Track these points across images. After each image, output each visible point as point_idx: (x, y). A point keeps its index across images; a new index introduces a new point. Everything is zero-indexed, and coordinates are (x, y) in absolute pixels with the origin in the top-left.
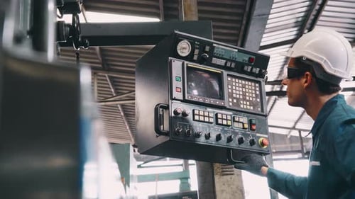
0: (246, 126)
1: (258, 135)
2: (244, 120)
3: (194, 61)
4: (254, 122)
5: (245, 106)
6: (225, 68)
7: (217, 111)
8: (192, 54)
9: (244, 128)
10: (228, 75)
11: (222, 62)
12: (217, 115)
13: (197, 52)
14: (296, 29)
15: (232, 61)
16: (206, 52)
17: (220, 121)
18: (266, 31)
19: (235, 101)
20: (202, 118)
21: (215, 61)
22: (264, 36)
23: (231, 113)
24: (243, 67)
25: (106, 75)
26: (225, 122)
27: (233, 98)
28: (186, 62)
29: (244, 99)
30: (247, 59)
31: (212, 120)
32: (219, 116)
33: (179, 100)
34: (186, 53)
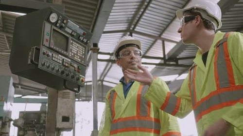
0: (76, 69)
1: (81, 76)
2: (76, 66)
3: (57, 27)
4: (80, 68)
5: (77, 58)
6: (71, 35)
7: (63, 57)
8: (57, 22)
9: (75, 70)
10: (72, 39)
11: (70, 31)
12: (63, 59)
13: (59, 22)
14: (127, 24)
15: (75, 32)
16: (64, 23)
17: (64, 63)
18: (108, 22)
19: (73, 54)
20: (56, 60)
21: (67, 29)
22: (107, 25)
23: (70, 60)
24: (79, 37)
25: (5, 35)
26: (67, 65)
27: (72, 53)
28: (53, 26)
29: (77, 55)
30: (82, 33)
31: (61, 62)
32: (65, 61)
33: (46, 47)
34: (53, 21)
